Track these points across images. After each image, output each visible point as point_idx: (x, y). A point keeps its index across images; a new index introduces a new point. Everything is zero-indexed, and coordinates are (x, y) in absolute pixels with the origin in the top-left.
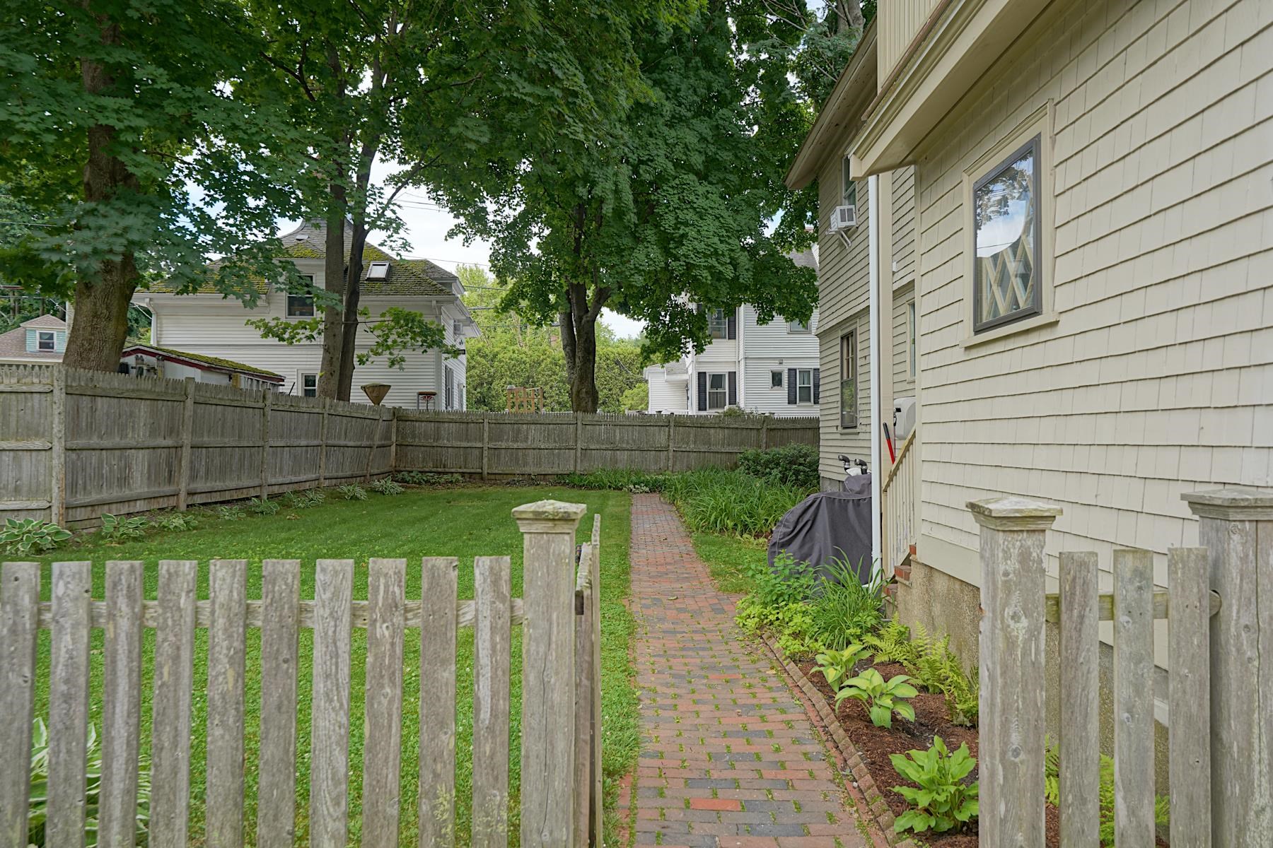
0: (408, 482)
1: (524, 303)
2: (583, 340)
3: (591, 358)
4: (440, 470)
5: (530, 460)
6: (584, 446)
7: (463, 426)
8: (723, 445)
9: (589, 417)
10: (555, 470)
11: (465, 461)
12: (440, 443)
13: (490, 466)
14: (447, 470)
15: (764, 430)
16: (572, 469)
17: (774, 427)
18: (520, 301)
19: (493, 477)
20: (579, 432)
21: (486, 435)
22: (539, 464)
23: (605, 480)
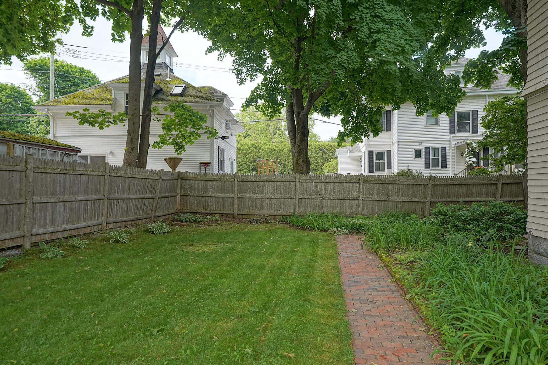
0: (182, 221)
1: (260, 102)
2: (301, 127)
3: (306, 138)
4: (207, 212)
5: (265, 205)
6: (301, 196)
7: (222, 183)
8: (398, 195)
9: (304, 177)
10: (282, 212)
11: (223, 206)
12: (207, 194)
13: (239, 210)
14: (212, 212)
15: (430, 186)
16: (293, 211)
17: (437, 183)
18: (259, 100)
19: (241, 216)
20: (297, 187)
21: (236, 189)
22: (271, 208)
23: (315, 224)
